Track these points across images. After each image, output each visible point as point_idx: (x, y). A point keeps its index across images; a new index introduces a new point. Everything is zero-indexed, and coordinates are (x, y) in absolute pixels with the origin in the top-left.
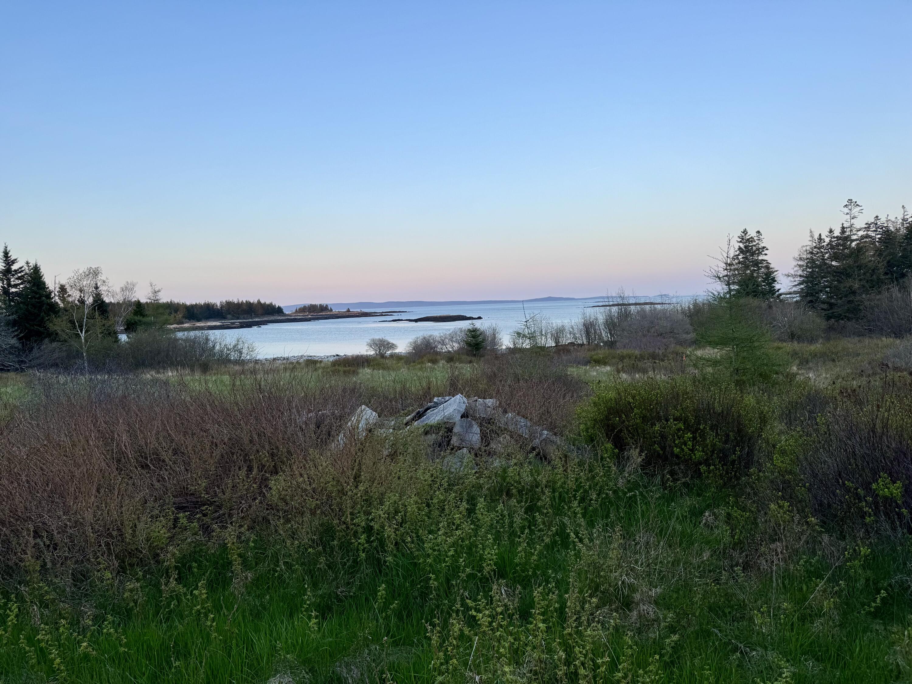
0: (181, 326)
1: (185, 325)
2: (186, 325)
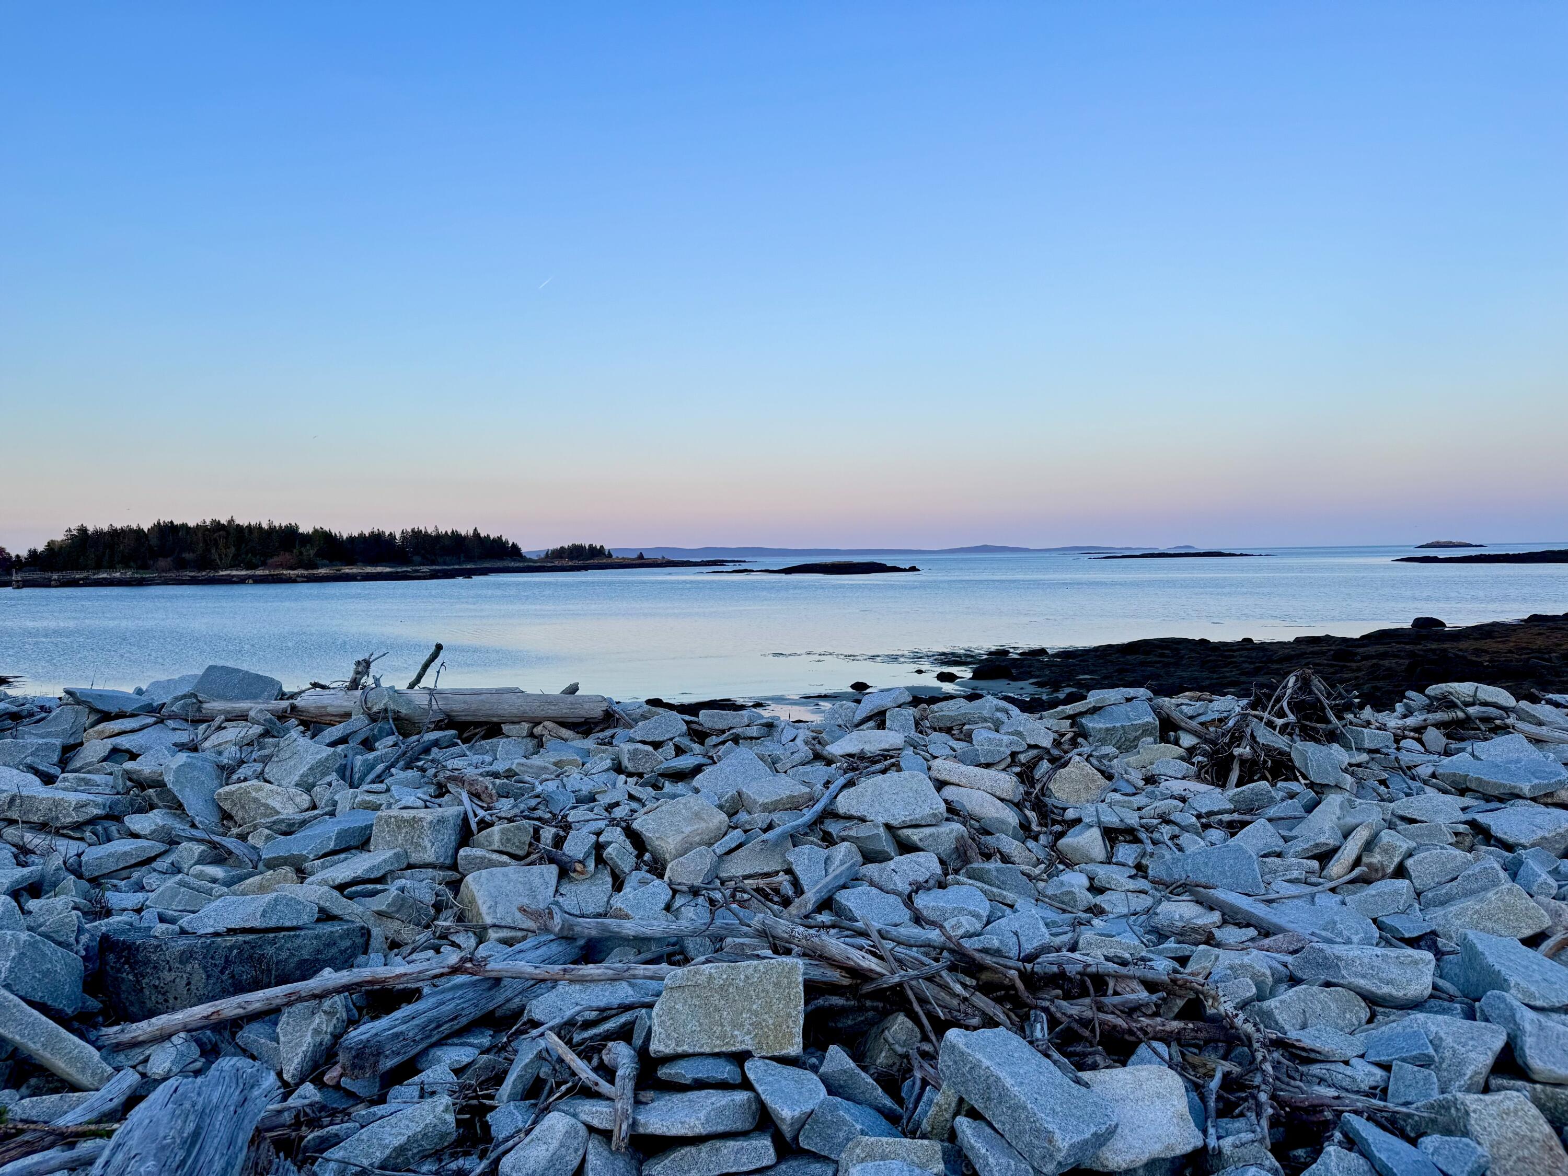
0: (311, 572)
1: (320, 571)
2: (322, 571)
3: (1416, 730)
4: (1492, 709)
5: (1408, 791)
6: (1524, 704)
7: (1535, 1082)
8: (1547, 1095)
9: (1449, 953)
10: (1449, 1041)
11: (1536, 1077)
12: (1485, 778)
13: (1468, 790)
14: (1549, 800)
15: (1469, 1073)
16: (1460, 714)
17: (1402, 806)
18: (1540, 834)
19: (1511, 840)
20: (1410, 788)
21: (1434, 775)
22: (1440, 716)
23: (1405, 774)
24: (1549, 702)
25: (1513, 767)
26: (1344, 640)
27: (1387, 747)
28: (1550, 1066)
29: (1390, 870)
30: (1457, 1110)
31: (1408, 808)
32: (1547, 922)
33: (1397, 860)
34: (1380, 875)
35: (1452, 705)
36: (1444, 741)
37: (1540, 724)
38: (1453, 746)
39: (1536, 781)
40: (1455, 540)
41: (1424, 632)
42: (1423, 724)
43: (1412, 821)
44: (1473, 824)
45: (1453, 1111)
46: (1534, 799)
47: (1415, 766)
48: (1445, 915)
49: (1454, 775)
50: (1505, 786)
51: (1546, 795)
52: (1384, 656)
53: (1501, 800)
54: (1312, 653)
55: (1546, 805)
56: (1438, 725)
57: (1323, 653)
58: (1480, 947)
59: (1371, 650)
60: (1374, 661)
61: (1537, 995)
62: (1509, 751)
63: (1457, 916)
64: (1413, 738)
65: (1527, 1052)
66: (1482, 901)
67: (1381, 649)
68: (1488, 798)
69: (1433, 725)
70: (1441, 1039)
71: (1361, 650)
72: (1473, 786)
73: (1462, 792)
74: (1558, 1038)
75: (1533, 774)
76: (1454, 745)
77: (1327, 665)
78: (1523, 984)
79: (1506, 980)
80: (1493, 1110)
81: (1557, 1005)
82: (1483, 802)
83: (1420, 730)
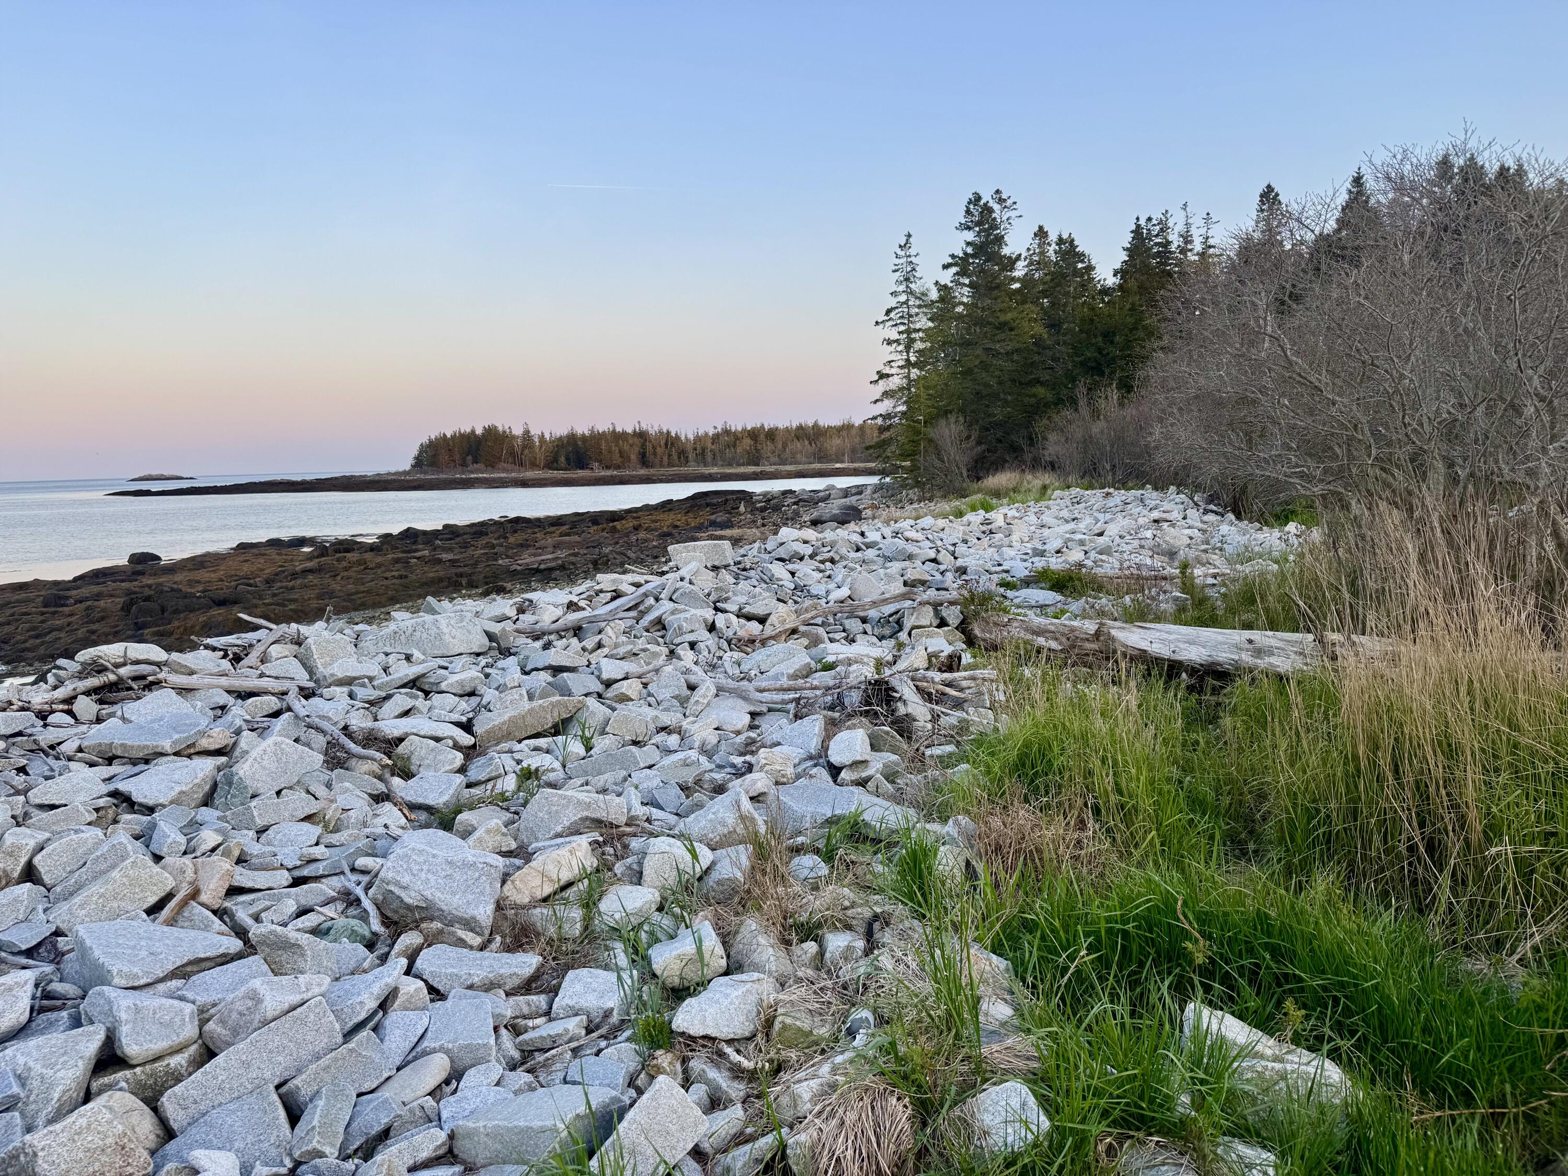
3: (64, 701)
4: (143, 666)
5: (48, 773)
6: (175, 656)
7: (134, 1066)
8: (147, 1074)
9: (69, 951)
10: (38, 1068)
11: (134, 1062)
12: (129, 743)
13: (115, 757)
14: (192, 751)
15: (56, 1096)
16: (112, 677)
17: (42, 793)
18: (178, 789)
19: (150, 802)
20: (52, 770)
21: (80, 750)
22: (94, 682)
23: (47, 755)
24: (207, 647)
25: (156, 726)
26: (56, 583)
27: (33, 726)
28: (145, 1047)
29: (16, 875)
30: (26, 1154)
31: (45, 794)
32: (170, 884)
33: (23, 860)
34: (4, 882)
35: (102, 670)
36: (96, 707)
37: (192, 673)
38: (104, 712)
39: (176, 736)
40: (166, 473)
41: (139, 567)
42: (73, 694)
43: (53, 807)
44: (115, 794)
45: (22, 1158)
46: (177, 754)
47: (59, 744)
48: (69, 909)
49: (100, 744)
50: (148, 747)
51: (189, 747)
52: (98, 597)
53: (147, 762)
54: (18, 601)
55: (189, 756)
56: (87, 693)
57: (32, 601)
58: (88, 943)
59: (85, 591)
60: (89, 603)
61: (140, 974)
62: (159, 707)
63: (82, 906)
64: (62, 711)
65: (124, 1041)
66: (107, 882)
67: (95, 589)
68: (134, 762)
69: (83, 693)
70: (30, 1069)
71: (74, 592)
72: (119, 753)
73: (110, 761)
74: (154, 1013)
75: (174, 729)
76: (107, 710)
77: (36, 613)
78: (125, 969)
79: (109, 971)
80: (64, 1137)
81: (161, 975)
82: (129, 767)
83: (70, 700)
